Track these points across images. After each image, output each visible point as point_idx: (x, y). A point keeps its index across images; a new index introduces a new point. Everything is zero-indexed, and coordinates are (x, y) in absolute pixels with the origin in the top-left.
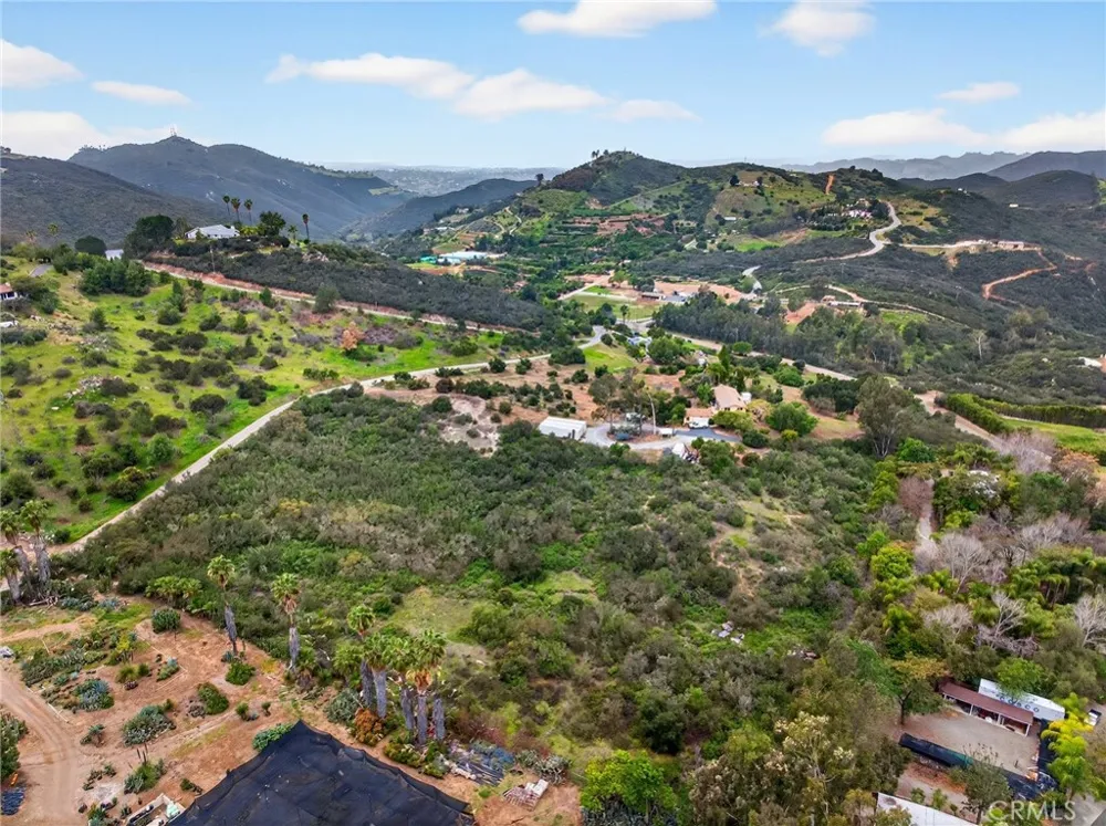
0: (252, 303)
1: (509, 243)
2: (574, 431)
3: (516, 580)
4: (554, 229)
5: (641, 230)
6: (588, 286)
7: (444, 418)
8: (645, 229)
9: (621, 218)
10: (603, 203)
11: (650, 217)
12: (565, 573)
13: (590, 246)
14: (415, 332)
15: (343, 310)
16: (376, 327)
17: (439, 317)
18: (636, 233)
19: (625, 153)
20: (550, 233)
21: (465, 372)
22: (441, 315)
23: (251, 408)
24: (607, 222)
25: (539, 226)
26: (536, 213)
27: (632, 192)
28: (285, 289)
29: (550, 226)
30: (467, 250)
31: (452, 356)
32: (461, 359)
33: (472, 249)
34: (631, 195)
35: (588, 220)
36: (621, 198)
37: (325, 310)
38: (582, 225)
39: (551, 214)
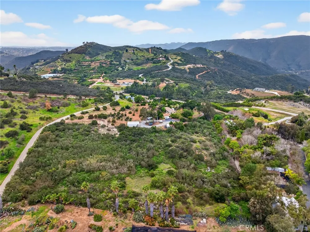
0: (4, 97)
1: (64, 71)
2: (138, 125)
3: (152, 169)
4: (77, 66)
5: (104, 65)
6: (96, 82)
7: (97, 127)
8: (105, 65)
9: (97, 62)
10: (90, 57)
11: (105, 61)
12: (161, 164)
13: (90, 70)
14: (66, 101)
15: (39, 96)
16: (53, 101)
17: (71, 96)
18: (103, 66)
19: (93, 42)
20: (76, 67)
21: (89, 112)
22: (72, 95)
23: (28, 133)
24: (93, 63)
25: (72, 65)
26: (70, 61)
27: (98, 54)
28: (15, 91)
29: (75, 65)
30: (49, 74)
31: (81, 107)
32: (85, 108)
33: (51, 73)
34: (98, 55)
35: (87, 63)
36: (95, 56)
37: (33, 97)
38: (86, 64)
39: (75, 61)
